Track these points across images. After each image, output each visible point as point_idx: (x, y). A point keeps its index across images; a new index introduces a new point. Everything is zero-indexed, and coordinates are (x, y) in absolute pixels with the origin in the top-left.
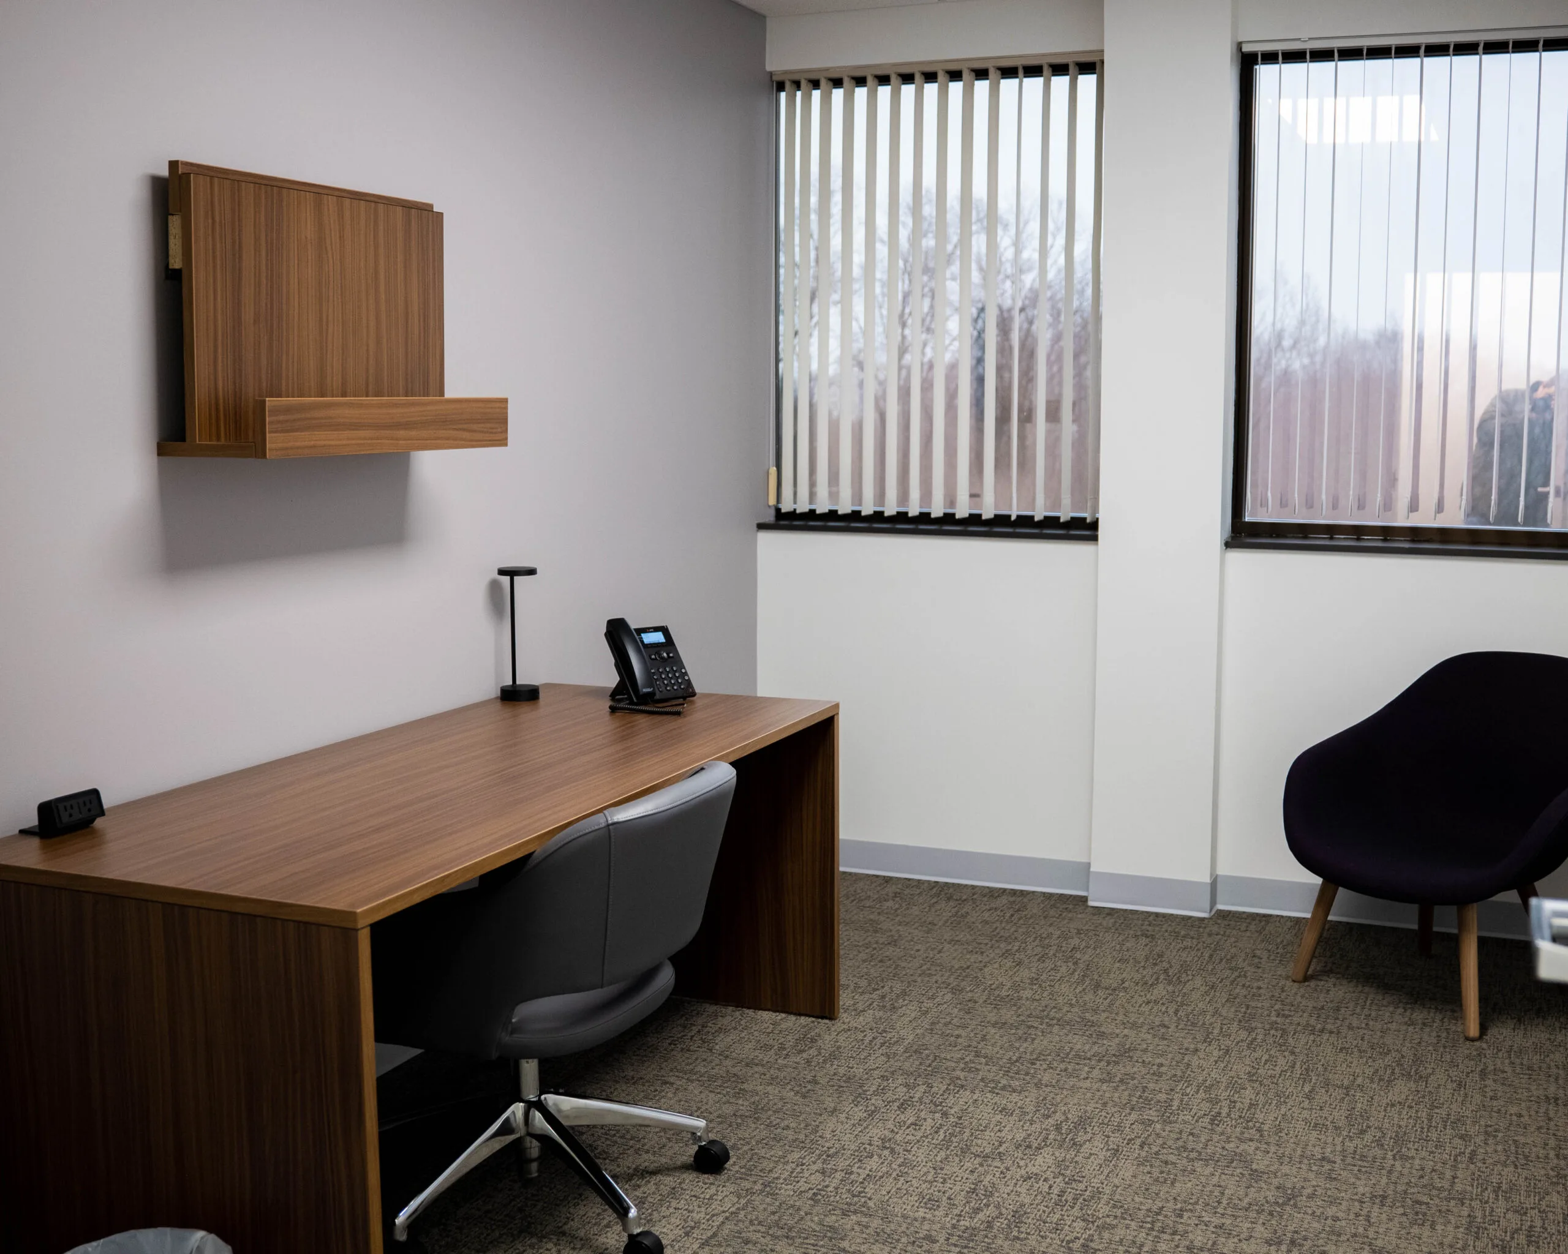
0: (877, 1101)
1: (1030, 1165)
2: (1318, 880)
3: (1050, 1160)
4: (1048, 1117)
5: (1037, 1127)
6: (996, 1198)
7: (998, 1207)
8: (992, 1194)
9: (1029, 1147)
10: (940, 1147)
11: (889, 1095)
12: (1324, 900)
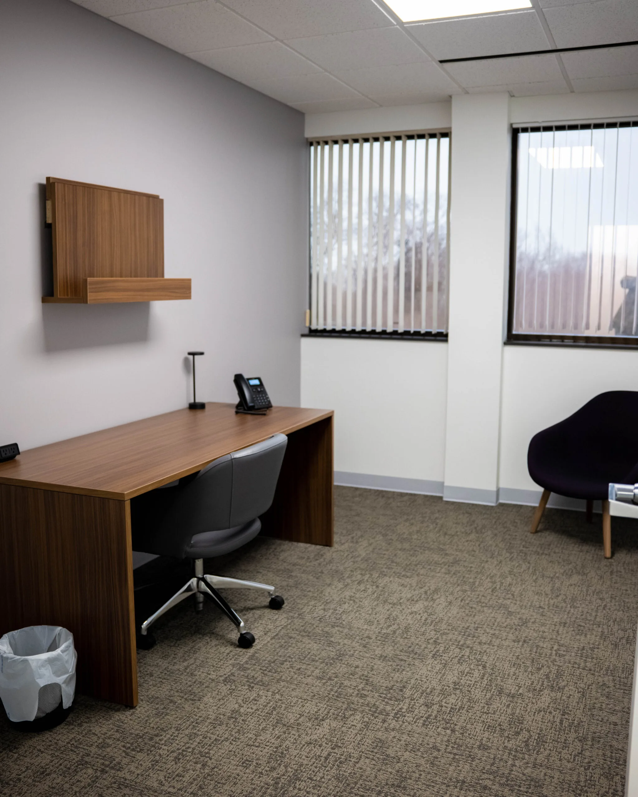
0: (348, 581)
1: (413, 608)
2: (541, 489)
3: (422, 606)
4: (422, 588)
5: (417, 592)
6: (398, 621)
7: (398, 625)
8: (396, 620)
9: (413, 600)
10: (375, 600)
11: (354, 578)
12: (545, 498)
